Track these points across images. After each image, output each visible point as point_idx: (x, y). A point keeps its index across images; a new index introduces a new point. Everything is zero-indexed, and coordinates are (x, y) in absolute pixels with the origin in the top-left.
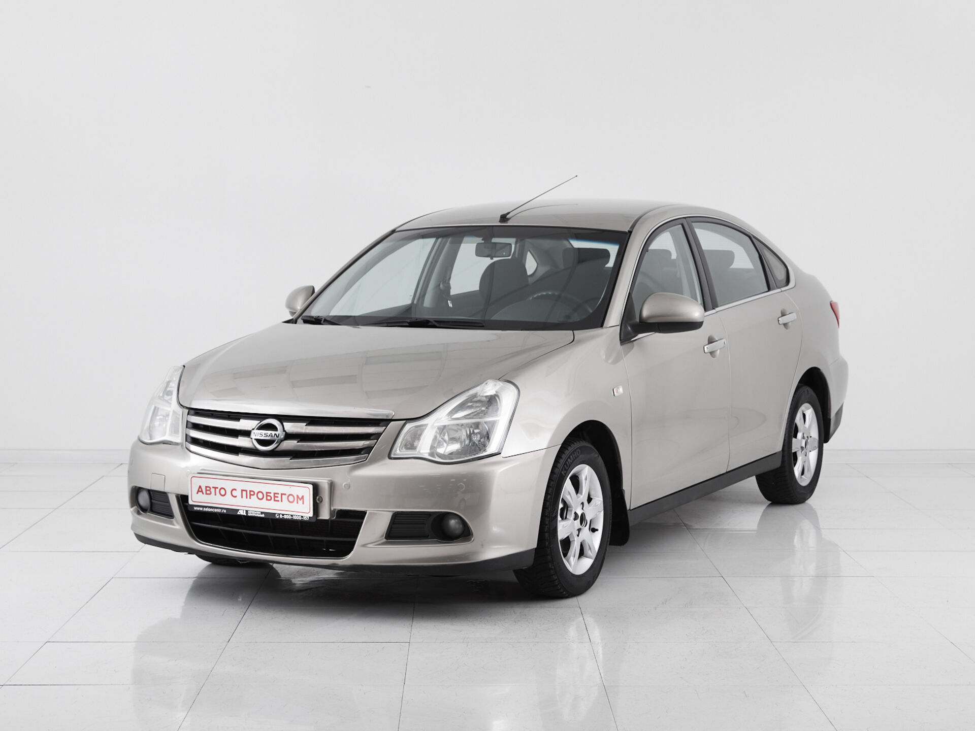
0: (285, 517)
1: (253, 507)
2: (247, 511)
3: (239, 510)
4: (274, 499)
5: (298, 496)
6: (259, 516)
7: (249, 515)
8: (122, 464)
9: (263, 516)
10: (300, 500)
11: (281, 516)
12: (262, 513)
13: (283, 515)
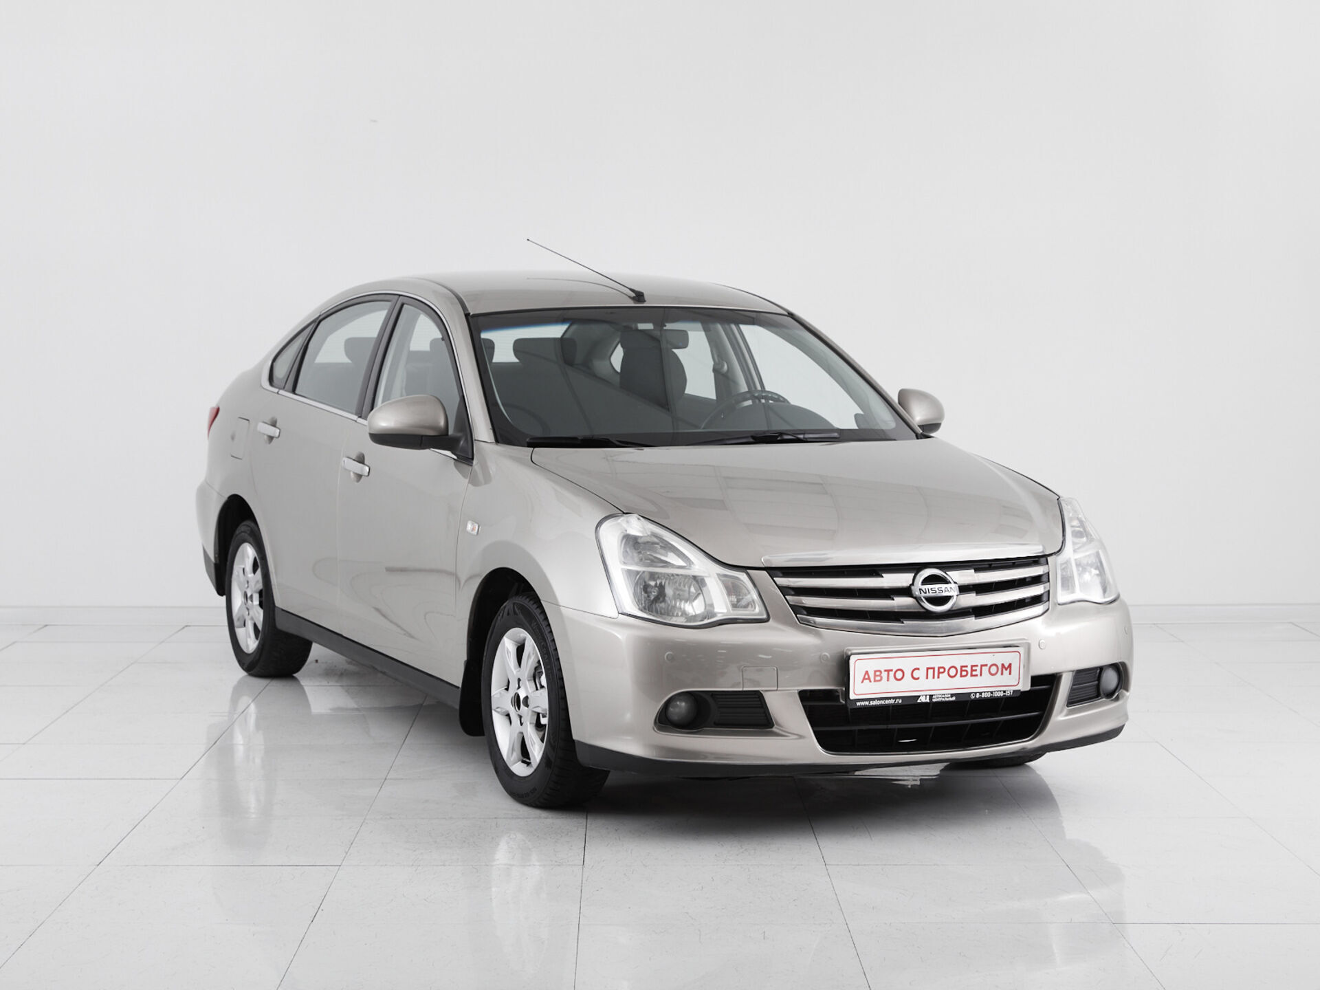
0: (983, 695)
1: (942, 688)
2: (931, 696)
3: (919, 696)
4: (971, 673)
5: (1003, 665)
6: (947, 700)
7: (934, 700)
8: (46, 626)
9: (954, 698)
10: (1006, 669)
11: (978, 696)
12: (952, 695)
13: (981, 693)
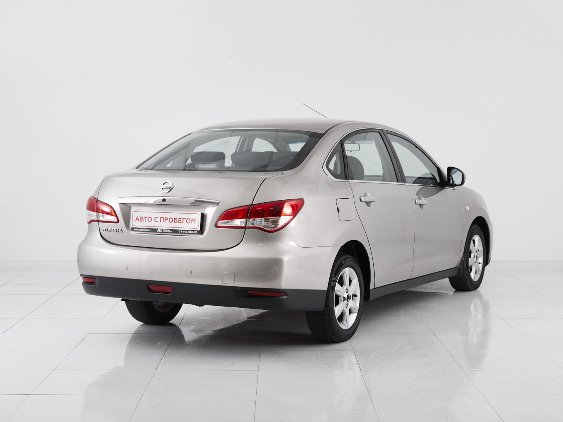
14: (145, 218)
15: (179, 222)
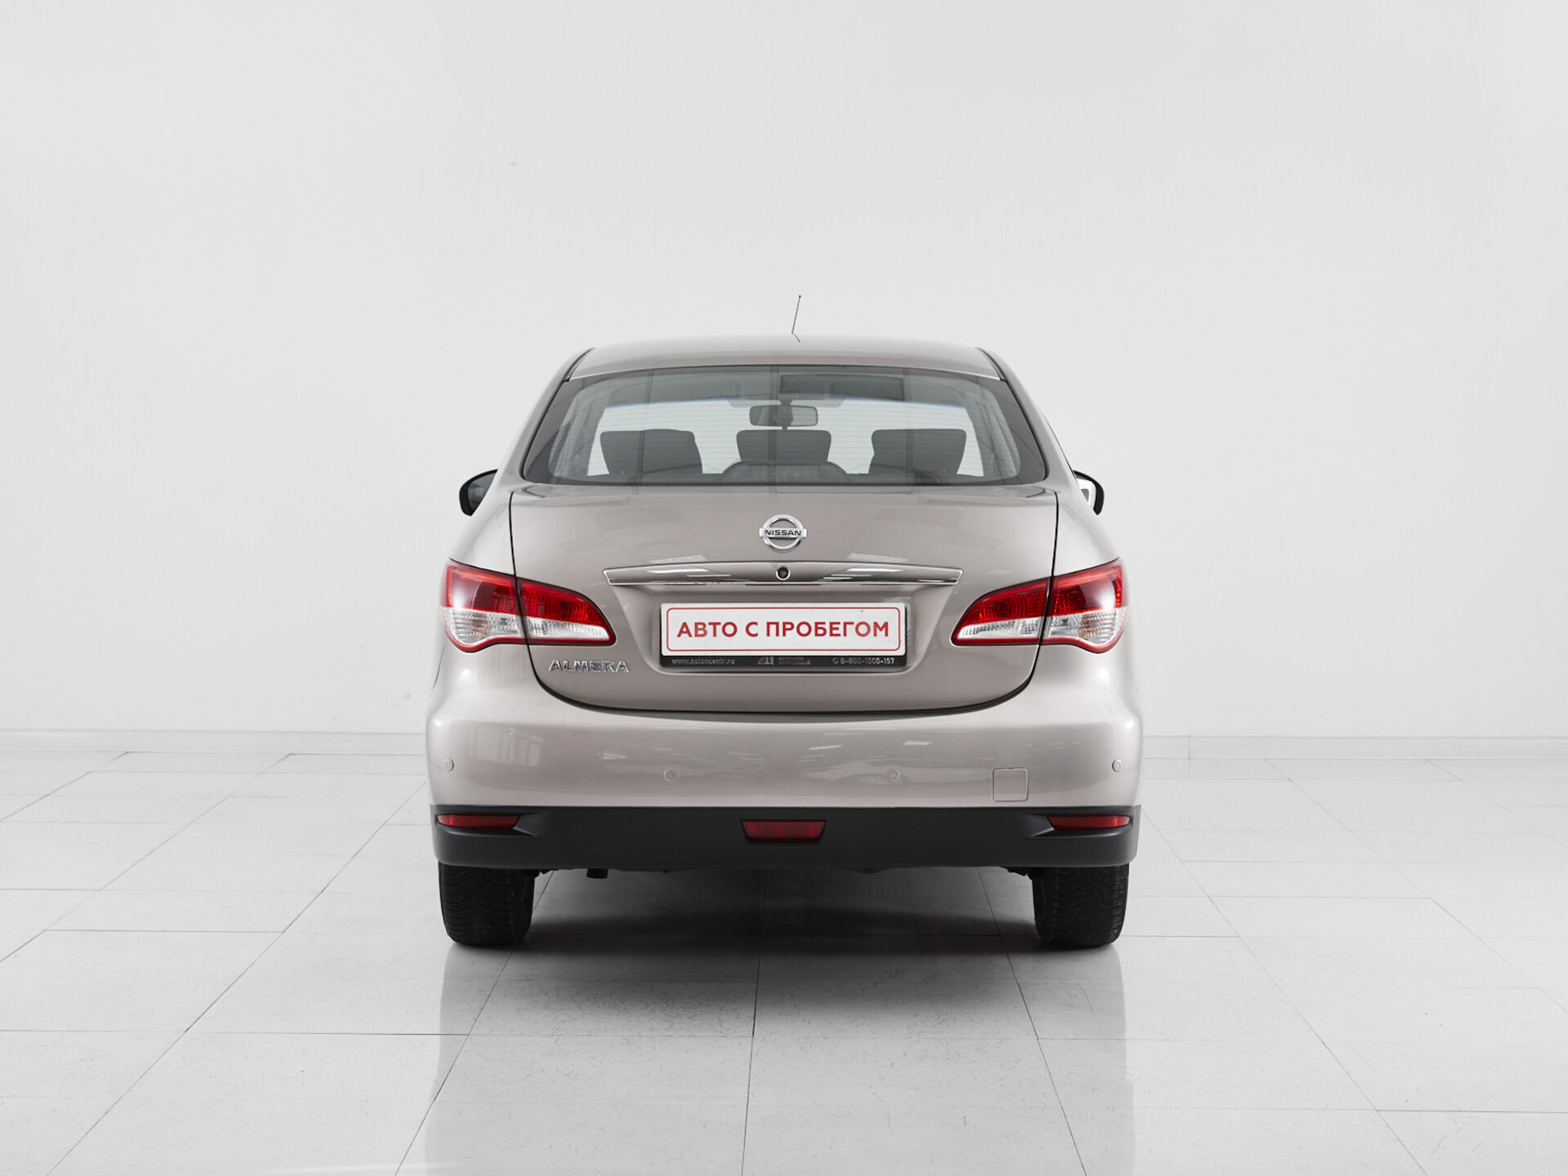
14: (712, 627)
15: (831, 635)
